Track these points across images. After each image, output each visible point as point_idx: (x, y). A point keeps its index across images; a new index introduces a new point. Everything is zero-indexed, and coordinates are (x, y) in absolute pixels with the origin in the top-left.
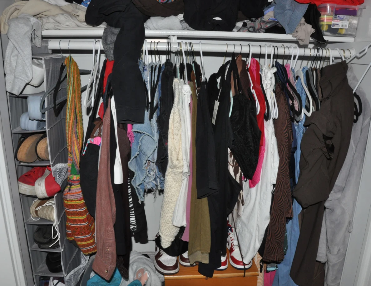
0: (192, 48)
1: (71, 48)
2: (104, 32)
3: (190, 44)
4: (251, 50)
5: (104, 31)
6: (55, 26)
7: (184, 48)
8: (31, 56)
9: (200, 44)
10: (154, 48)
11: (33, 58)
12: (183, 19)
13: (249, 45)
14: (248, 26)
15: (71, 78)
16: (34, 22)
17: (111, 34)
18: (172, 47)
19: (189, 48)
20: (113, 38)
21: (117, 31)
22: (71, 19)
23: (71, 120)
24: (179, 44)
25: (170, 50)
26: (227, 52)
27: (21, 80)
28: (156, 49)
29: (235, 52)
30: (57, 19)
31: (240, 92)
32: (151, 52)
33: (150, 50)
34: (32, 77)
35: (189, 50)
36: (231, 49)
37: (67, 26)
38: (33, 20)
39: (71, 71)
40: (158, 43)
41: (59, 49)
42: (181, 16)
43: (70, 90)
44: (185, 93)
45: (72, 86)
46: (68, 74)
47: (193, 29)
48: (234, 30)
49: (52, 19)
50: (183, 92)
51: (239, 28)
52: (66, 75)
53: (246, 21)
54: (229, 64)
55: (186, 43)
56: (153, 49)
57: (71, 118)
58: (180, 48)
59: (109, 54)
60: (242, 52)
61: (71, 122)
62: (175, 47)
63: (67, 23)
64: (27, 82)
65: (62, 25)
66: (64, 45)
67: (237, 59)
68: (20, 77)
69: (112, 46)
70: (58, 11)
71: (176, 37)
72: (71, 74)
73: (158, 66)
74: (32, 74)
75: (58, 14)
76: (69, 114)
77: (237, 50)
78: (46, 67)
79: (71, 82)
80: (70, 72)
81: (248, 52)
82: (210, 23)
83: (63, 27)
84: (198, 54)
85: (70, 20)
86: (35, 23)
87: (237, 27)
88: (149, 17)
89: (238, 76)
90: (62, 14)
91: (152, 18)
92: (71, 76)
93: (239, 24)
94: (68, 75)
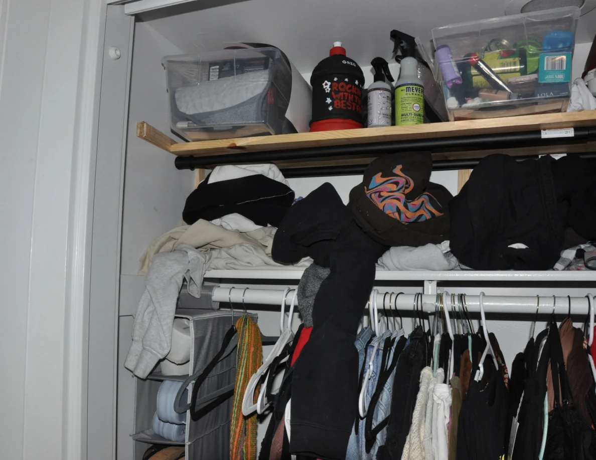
0: (465, 306)
1: (246, 301)
2: (303, 276)
3: (461, 297)
4: (592, 309)
5: (304, 273)
6: (226, 264)
7: (448, 305)
8: (174, 313)
9: (481, 296)
10: (389, 304)
11: (176, 318)
12: (449, 249)
13: (587, 297)
14: (587, 257)
15: (243, 353)
16: (192, 257)
17: (313, 279)
18: (425, 303)
19: (457, 305)
20: (315, 287)
21: (325, 273)
22: (255, 253)
23: (239, 428)
24: (439, 297)
25: (420, 308)
26: (539, 312)
27: (151, 352)
28: (393, 307)
29: (556, 312)
30: (232, 251)
31: (566, 402)
32: (385, 312)
33: (382, 308)
34: (169, 349)
35: (457, 309)
36: (546, 307)
37: (248, 265)
38: (192, 254)
39: (245, 341)
40: (398, 295)
41: (228, 301)
42: (446, 245)
43: (240, 374)
44: (439, 402)
45: (244, 367)
46: (238, 346)
47: (468, 268)
48: (557, 265)
49: (225, 252)
50: (435, 398)
51: (568, 263)
52: (236, 346)
53: (583, 246)
54: (546, 337)
55: (453, 295)
56: (387, 307)
57: (238, 423)
58: (439, 305)
59: (306, 316)
60: (572, 312)
61: (238, 430)
62: (429, 304)
63: (247, 260)
64: (162, 357)
65: (241, 262)
66: (237, 295)
67: (561, 326)
68: (150, 349)
69: (311, 301)
70: (236, 239)
71: (435, 283)
72: (244, 345)
73: (398, 340)
74: (169, 344)
75: (234, 245)
76: (236, 415)
77: (562, 307)
78: (196, 334)
79: (243, 359)
80: (242, 343)
81: (586, 312)
82: (501, 256)
83: (241, 265)
84: (476, 315)
85: (253, 254)
86: (193, 259)
87: (565, 260)
88: (387, 248)
89: (562, 365)
90: (241, 245)
91: (393, 249)
92: (243, 349)
93: (569, 254)
94: (238, 348)
